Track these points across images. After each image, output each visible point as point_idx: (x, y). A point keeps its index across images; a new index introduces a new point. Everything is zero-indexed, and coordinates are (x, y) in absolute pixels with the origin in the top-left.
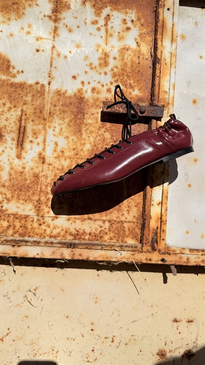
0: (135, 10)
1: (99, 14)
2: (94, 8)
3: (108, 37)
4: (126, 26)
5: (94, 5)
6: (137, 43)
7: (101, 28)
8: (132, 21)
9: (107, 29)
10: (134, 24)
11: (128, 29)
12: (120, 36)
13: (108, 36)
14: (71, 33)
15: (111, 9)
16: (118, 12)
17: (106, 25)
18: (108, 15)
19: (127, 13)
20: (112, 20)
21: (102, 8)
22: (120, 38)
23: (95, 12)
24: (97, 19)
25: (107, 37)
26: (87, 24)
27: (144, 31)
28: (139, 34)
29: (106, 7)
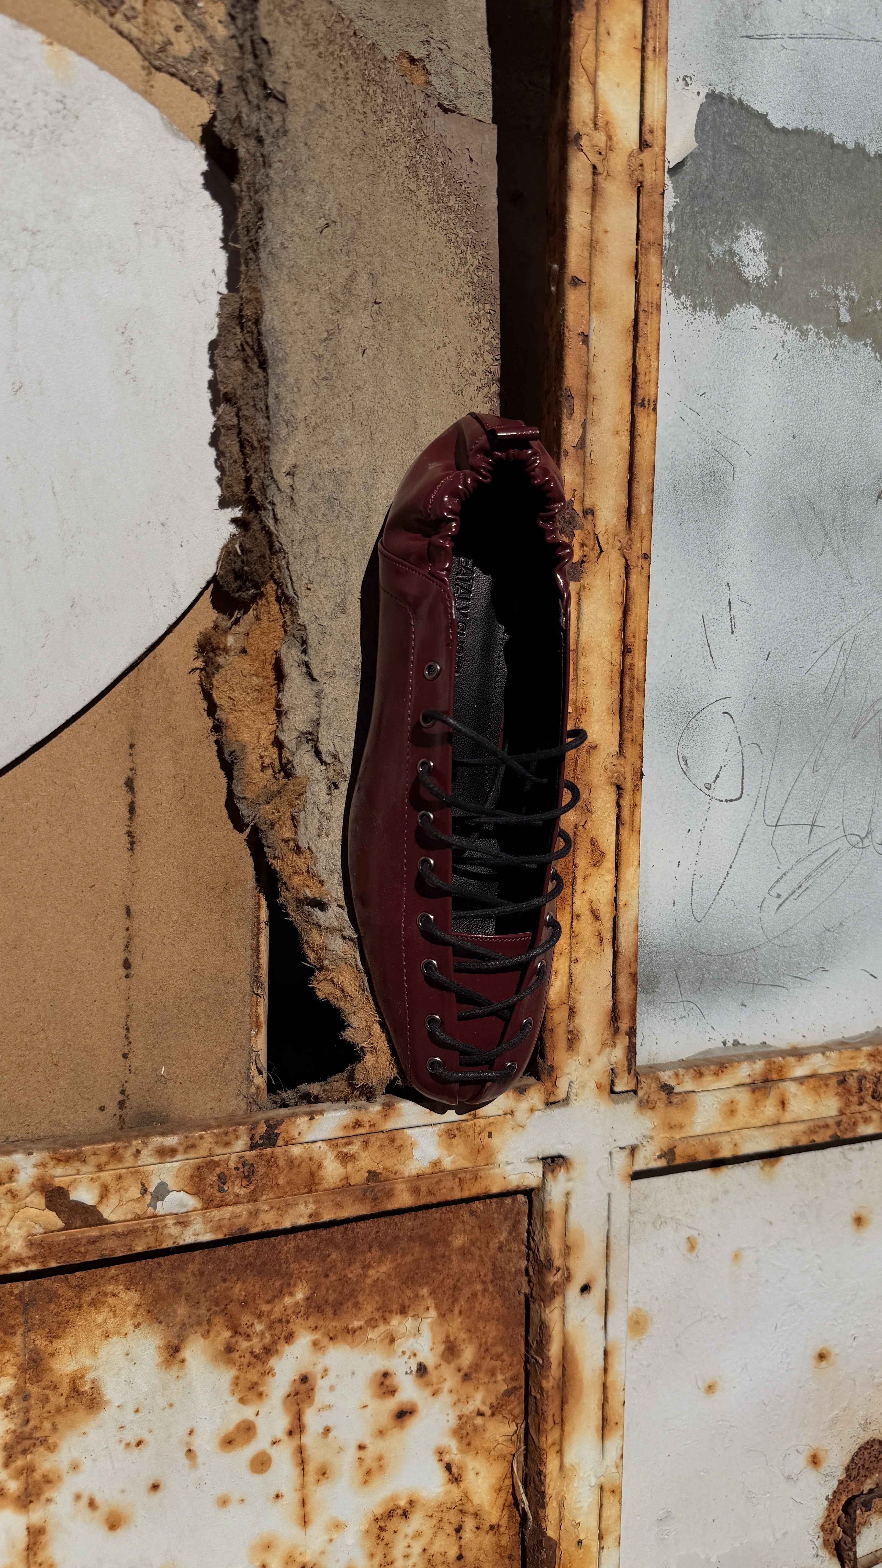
0: (433, 1313)
1: (253, 1386)
2: (231, 1362)
3: (311, 1487)
4: (391, 1404)
5: (229, 1349)
6: (448, 1467)
7: (274, 1452)
8: (422, 1370)
9: (300, 1450)
10: (428, 1384)
11: (403, 1414)
12: (369, 1462)
13: (311, 1478)
14: (120, 1532)
15: (315, 1344)
16: (353, 1345)
17: (297, 1429)
18: (304, 1379)
19: (392, 1341)
20: (322, 1395)
21: (269, 1351)
22: (368, 1473)
23: (236, 1382)
24: (248, 1413)
25: (303, 1486)
26: (200, 1459)
27: (478, 1400)
28: (453, 1422)
29: (289, 1338)
